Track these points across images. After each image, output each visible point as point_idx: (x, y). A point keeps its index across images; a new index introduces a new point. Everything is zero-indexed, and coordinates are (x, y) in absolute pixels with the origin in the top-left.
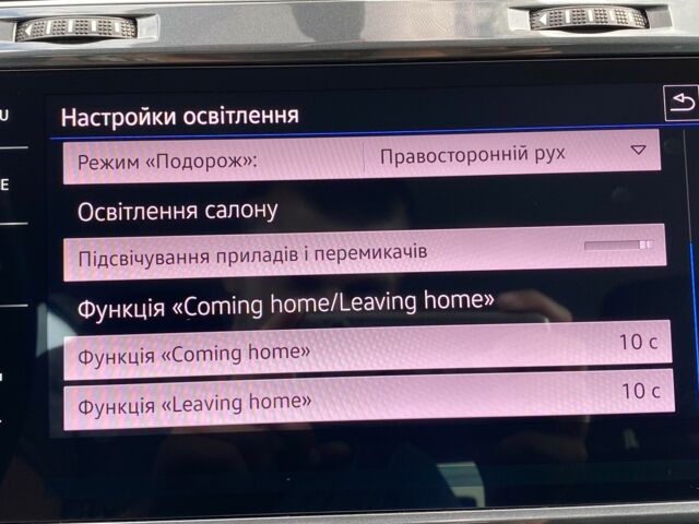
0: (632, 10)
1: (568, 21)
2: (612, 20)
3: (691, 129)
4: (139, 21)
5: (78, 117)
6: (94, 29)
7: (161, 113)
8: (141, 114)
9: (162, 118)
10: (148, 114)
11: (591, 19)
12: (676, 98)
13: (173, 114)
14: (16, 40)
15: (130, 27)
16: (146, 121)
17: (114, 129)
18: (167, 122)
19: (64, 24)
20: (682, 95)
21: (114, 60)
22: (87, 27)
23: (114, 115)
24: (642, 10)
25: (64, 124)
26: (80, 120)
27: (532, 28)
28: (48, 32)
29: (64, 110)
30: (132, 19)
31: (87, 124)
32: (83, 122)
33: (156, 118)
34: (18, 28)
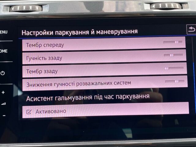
0: (178, 4)
1: (160, 7)
2: (173, 6)
3: (194, 37)
4: (43, 6)
5: (26, 33)
6: (31, 8)
7: (49, 32)
8: (43, 32)
9: (49, 33)
10: (46, 32)
11: (167, 6)
12: (190, 28)
13: (52, 32)
14: (9, 12)
15: (41, 8)
16: (45, 34)
17: (36, 36)
18: (51, 34)
19: (23, 7)
20: (192, 27)
21: (33, 17)
22: (29, 8)
23: (36, 32)
24: (181, 4)
25: (22, 35)
26: (27, 34)
27: (151, 9)
28: (18, 9)
29: (22, 31)
30: (41, 6)
31: (29, 34)
32: (28, 34)
33: (48, 33)
34: (10, 8)
